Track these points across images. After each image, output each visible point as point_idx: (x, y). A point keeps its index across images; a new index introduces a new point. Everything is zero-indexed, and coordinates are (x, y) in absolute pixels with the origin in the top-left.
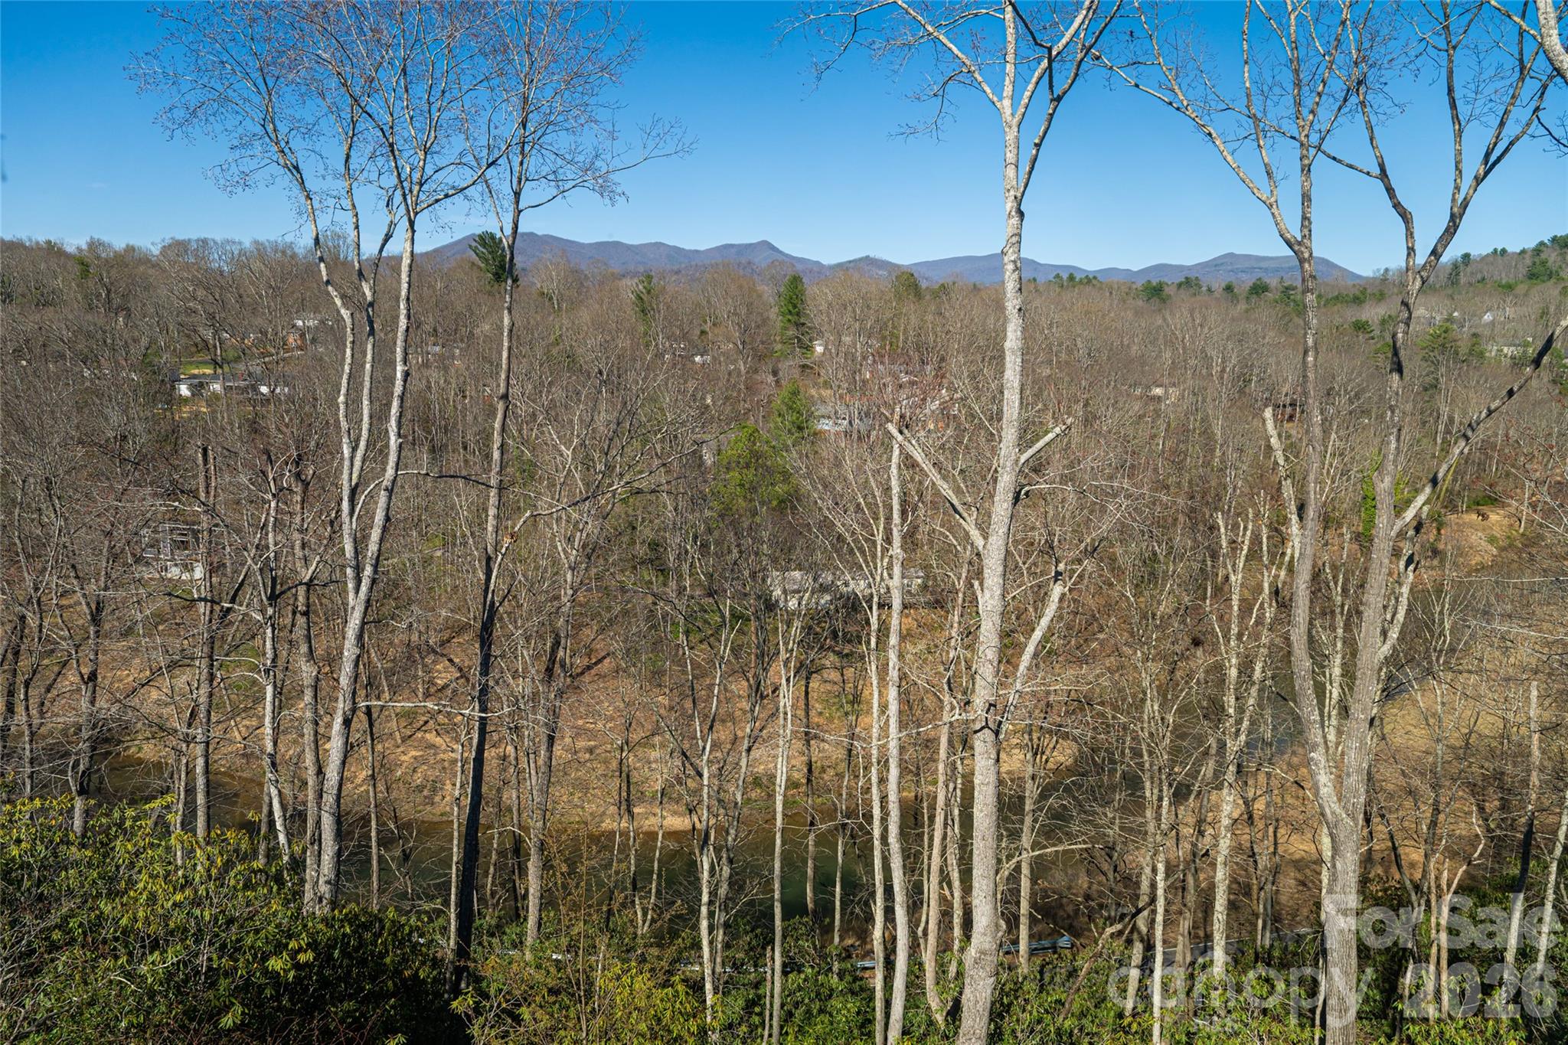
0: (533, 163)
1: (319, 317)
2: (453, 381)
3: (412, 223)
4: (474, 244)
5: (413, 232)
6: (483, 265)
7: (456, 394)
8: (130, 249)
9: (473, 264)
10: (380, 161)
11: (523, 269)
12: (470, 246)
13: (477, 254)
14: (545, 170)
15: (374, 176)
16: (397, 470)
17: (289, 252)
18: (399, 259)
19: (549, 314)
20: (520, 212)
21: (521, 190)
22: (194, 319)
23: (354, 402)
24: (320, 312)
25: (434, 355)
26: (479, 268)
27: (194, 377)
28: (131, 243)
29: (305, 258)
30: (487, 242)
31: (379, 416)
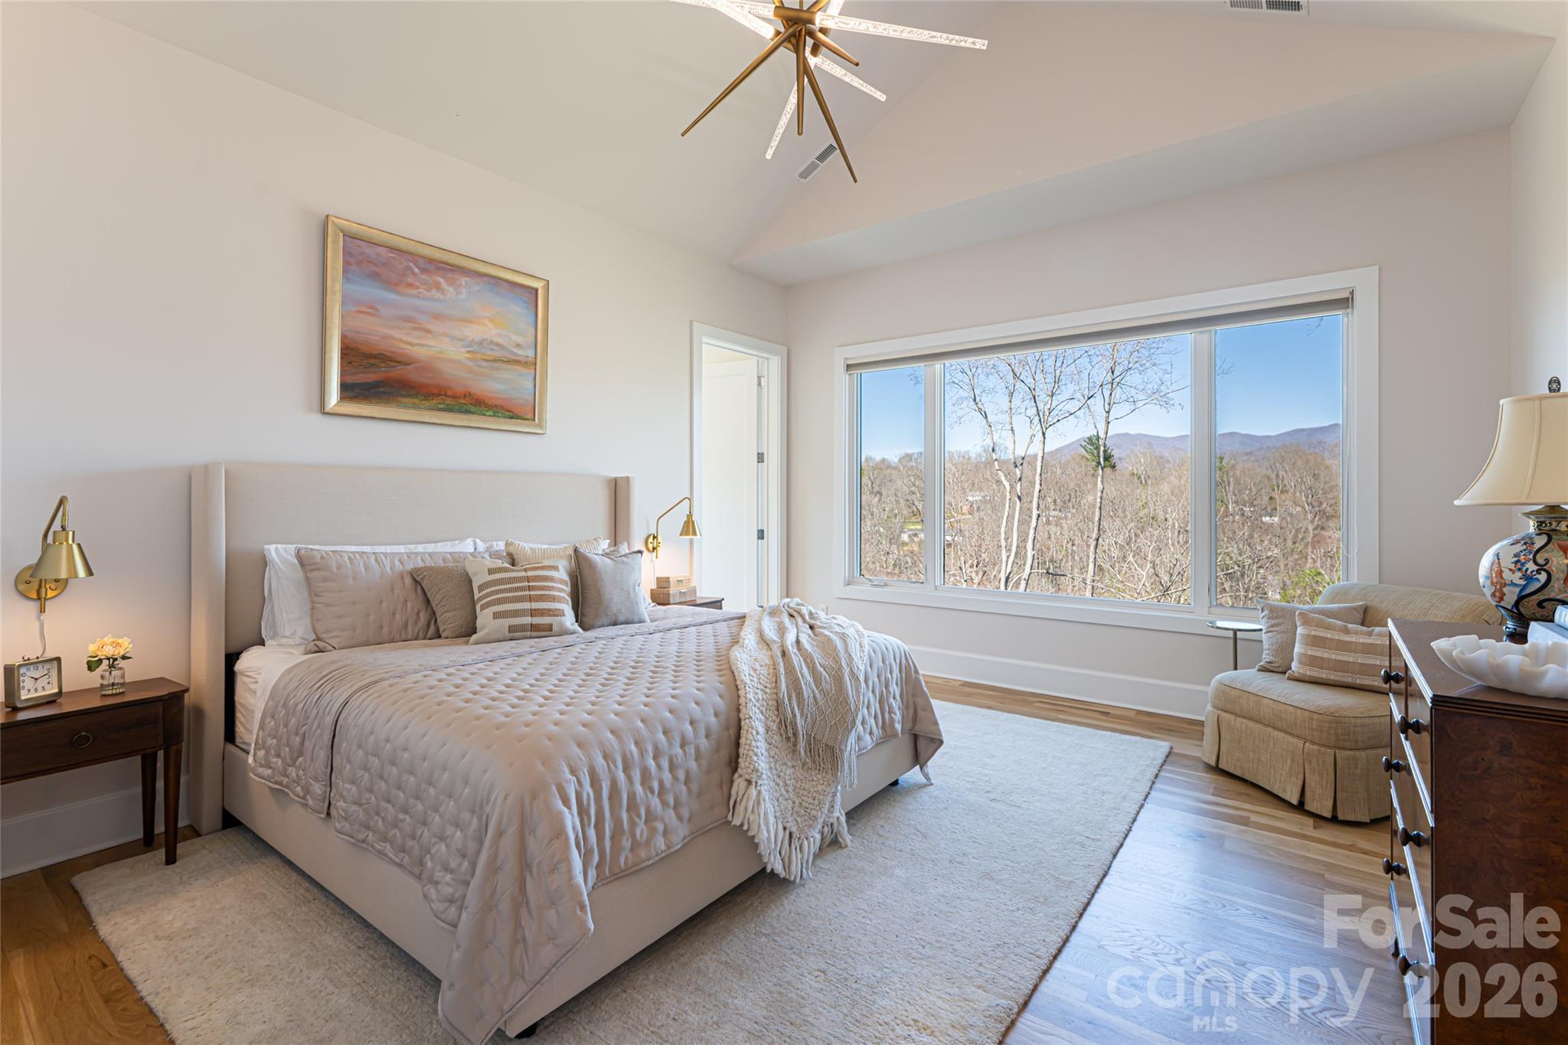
0: (1118, 392)
1: (982, 494)
2: (1066, 533)
3: (1044, 434)
4: (1084, 444)
5: (1045, 438)
6: (1089, 457)
7: (1068, 542)
8: (884, 460)
9: (1083, 456)
10: (1026, 402)
11: (1120, 459)
12: (1081, 445)
13: (1086, 450)
14: (1124, 397)
15: (1023, 410)
16: (1031, 569)
17: (967, 457)
18: (1035, 456)
19: (1137, 488)
20: (1109, 423)
21: (1110, 410)
22: (914, 497)
23: (1009, 530)
24: (983, 491)
25: (1054, 517)
26: (1087, 459)
27: (911, 530)
28: (885, 457)
29: (976, 459)
30: (1093, 442)
31: (1023, 540)
